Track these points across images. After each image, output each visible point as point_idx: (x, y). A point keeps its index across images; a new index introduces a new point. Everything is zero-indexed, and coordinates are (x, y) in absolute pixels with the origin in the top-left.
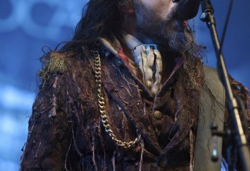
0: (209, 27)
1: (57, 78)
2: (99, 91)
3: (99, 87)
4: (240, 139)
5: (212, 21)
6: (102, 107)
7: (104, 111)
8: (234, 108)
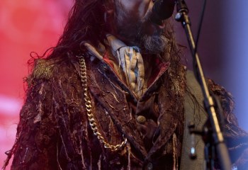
0: (184, 27)
1: (43, 85)
2: (85, 94)
3: (85, 91)
4: (217, 137)
5: (187, 20)
6: (89, 110)
7: (92, 115)
8: (210, 106)
